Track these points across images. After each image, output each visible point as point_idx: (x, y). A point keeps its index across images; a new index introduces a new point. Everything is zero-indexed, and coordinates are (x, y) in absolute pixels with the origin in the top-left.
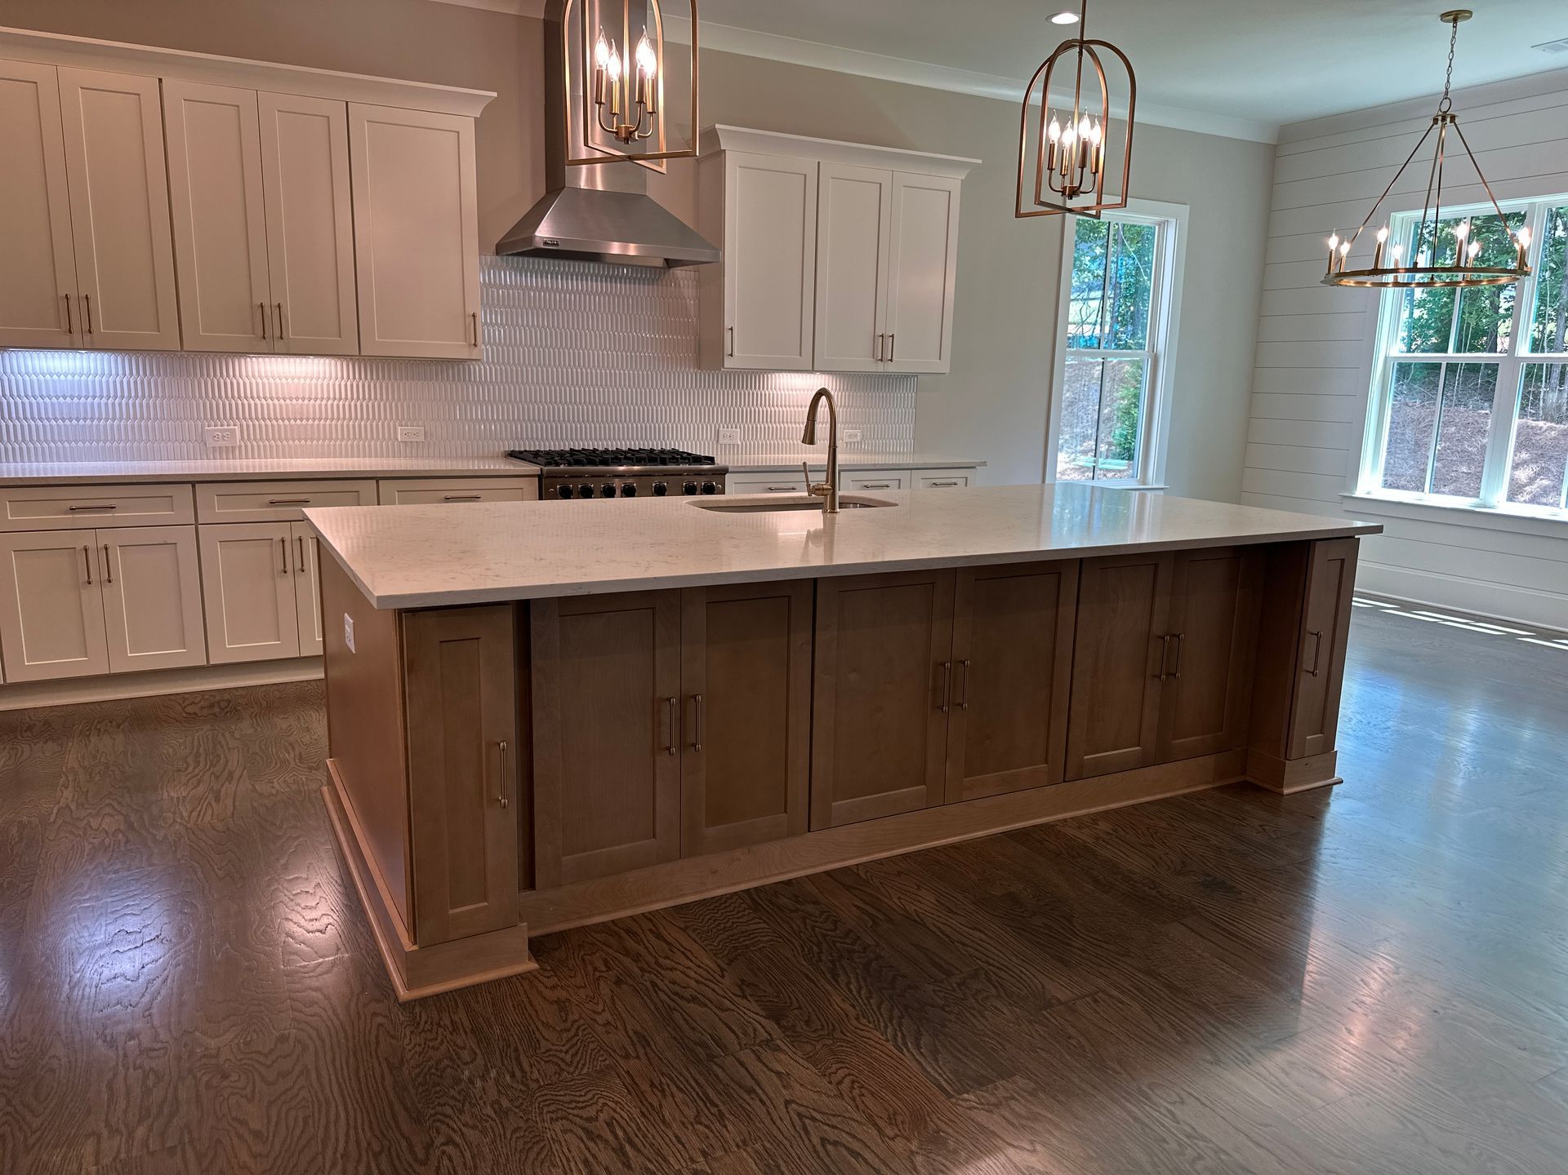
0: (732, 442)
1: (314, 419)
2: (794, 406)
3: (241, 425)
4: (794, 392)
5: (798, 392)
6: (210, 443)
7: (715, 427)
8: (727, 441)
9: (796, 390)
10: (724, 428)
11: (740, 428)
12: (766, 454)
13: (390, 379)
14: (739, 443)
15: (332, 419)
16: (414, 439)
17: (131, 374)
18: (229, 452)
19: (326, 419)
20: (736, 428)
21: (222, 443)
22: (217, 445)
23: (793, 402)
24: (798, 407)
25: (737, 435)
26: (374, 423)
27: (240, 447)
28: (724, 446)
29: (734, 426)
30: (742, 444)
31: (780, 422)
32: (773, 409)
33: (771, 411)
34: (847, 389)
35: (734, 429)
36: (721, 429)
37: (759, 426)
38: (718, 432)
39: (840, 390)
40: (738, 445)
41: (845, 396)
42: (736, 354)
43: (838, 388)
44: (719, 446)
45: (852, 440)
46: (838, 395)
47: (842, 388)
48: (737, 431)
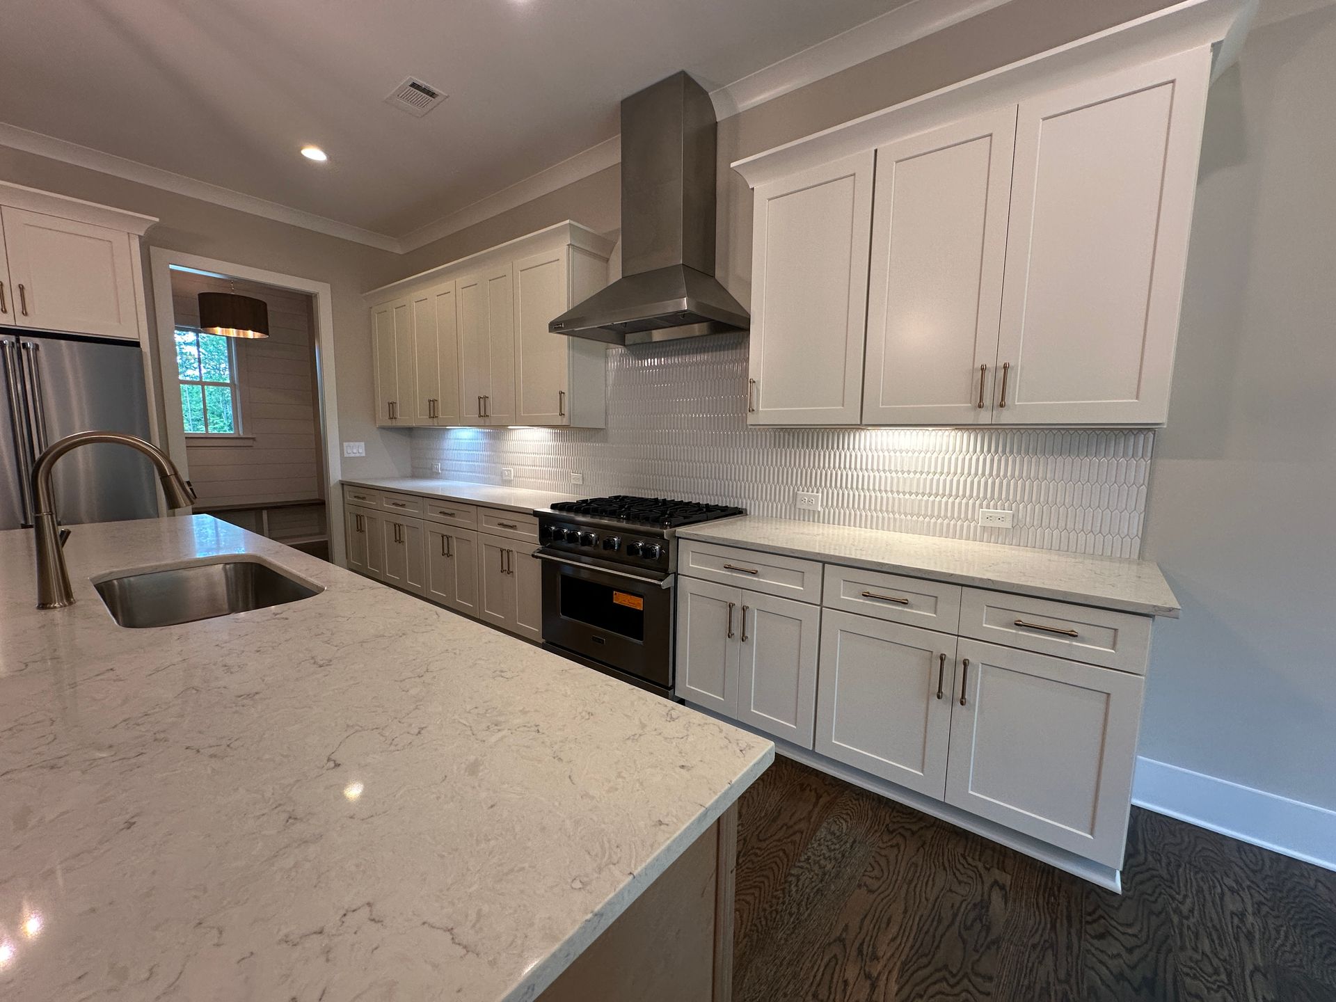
0: (811, 508)
1: (539, 466)
2: (897, 472)
3: (514, 469)
4: (898, 454)
5: (904, 454)
6: (504, 478)
7: (794, 490)
8: (806, 506)
9: (901, 452)
10: (803, 490)
11: (823, 493)
13: (572, 441)
14: (820, 508)
15: (546, 467)
16: (578, 483)
17: (483, 439)
18: (509, 482)
19: (543, 467)
20: (817, 493)
21: (507, 478)
23: (896, 466)
24: (903, 472)
25: (817, 501)
27: (513, 480)
28: (802, 511)
29: (815, 491)
30: (824, 512)
31: (874, 490)
32: (866, 474)
33: (863, 476)
34: (989, 451)
35: (815, 494)
36: (800, 492)
37: (846, 493)
38: (795, 495)
39: (975, 451)
40: (819, 512)
41: (985, 460)
42: (761, 409)
43: (971, 449)
44: (797, 510)
45: (997, 524)
46: (971, 459)
47: (978, 449)
48: (817, 496)
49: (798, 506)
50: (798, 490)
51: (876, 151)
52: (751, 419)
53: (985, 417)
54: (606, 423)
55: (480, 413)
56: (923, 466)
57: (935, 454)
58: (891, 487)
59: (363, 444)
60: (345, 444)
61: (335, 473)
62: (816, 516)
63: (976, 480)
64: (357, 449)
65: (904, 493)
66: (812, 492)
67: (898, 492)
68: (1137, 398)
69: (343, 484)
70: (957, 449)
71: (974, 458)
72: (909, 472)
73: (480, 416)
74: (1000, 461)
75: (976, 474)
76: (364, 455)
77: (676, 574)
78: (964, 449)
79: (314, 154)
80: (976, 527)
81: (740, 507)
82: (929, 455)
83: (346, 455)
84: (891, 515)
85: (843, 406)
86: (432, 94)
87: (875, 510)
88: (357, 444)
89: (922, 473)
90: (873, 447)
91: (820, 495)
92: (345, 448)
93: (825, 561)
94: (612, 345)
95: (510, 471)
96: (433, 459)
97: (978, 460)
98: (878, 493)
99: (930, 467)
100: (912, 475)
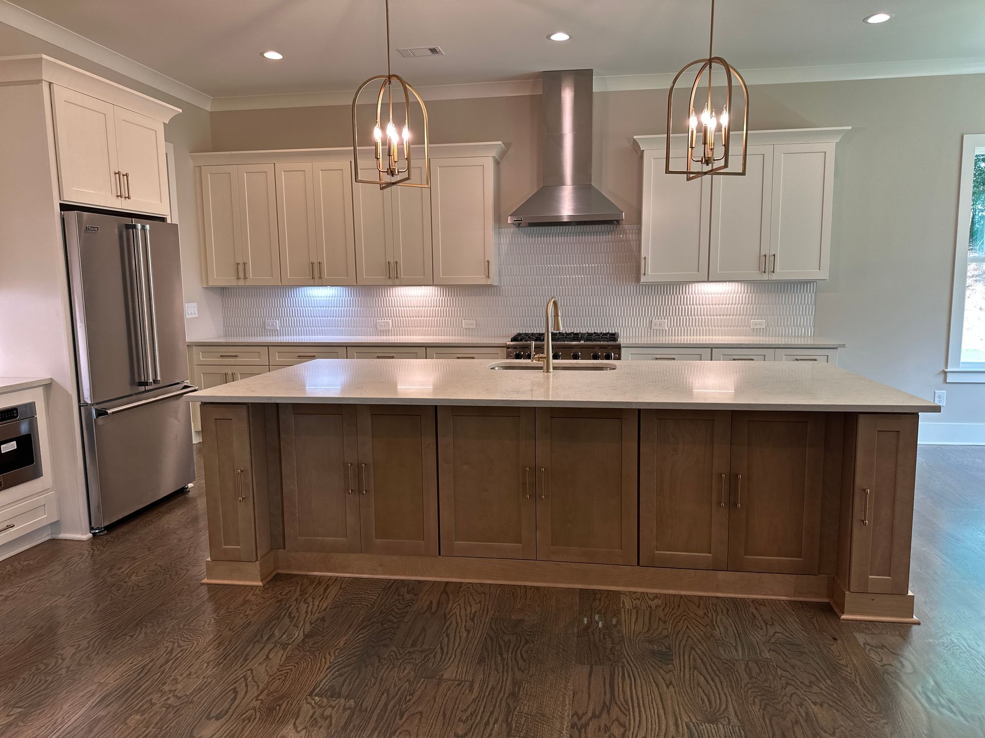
0: (661, 328)
1: (424, 317)
3: (392, 320)
6: (379, 329)
7: (649, 319)
8: (658, 328)
10: (655, 319)
11: (668, 319)
12: (687, 336)
13: (463, 296)
14: (666, 328)
15: (433, 317)
16: (471, 327)
17: (349, 296)
18: (386, 332)
19: (430, 317)
21: (384, 328)
22: (382, 329)
23: (709, 301)
24: (713, 305)
25: (665, 324)
26: (452, 319)
27: (391, 330)
28: (655, 330)
29: (663, 318)
30: (669, 330)
32: (693, 307)
33: (691, 308)
34: (754, 292)
35: (663, 320)
37: (682, 318)
38: (651, 322)
39: (747, 293)
40: (666, 330)
41: (752, 297)
42: (650, 273)
43: (746, 291)
44: (652, 330)
45: (758, 327)
46: (746, 296)
47: (749, 291)
48: (665, 321)
49: (652, 328)
50: (652, 319)
52: (643, 279)
53: (765, 277)
54: (500, 280)
55: (388, 275)
56: (726, 301)
59: (196, 303)
62: (664, 332)
63: (748, 306)
64: (194, 310)
66: (661, 319)
67: (710, 315)
68: (819, 269)
69: (188, 346)
70: (739, 292)
73: (389, 278)
74: (759, 297)
75: (748, 303)
76: (197, 316)
78: (742, 292)
79: (273, 55)
80: (749, 330)
82: (729, 295)
85: (698, 271)
87: (698, 326)
88: (193, 305)
89: (722, 304)
91: (666, 320)
95: (387, 322)
97: (749, 297)
99: (729, 301)
100: (717, 306)
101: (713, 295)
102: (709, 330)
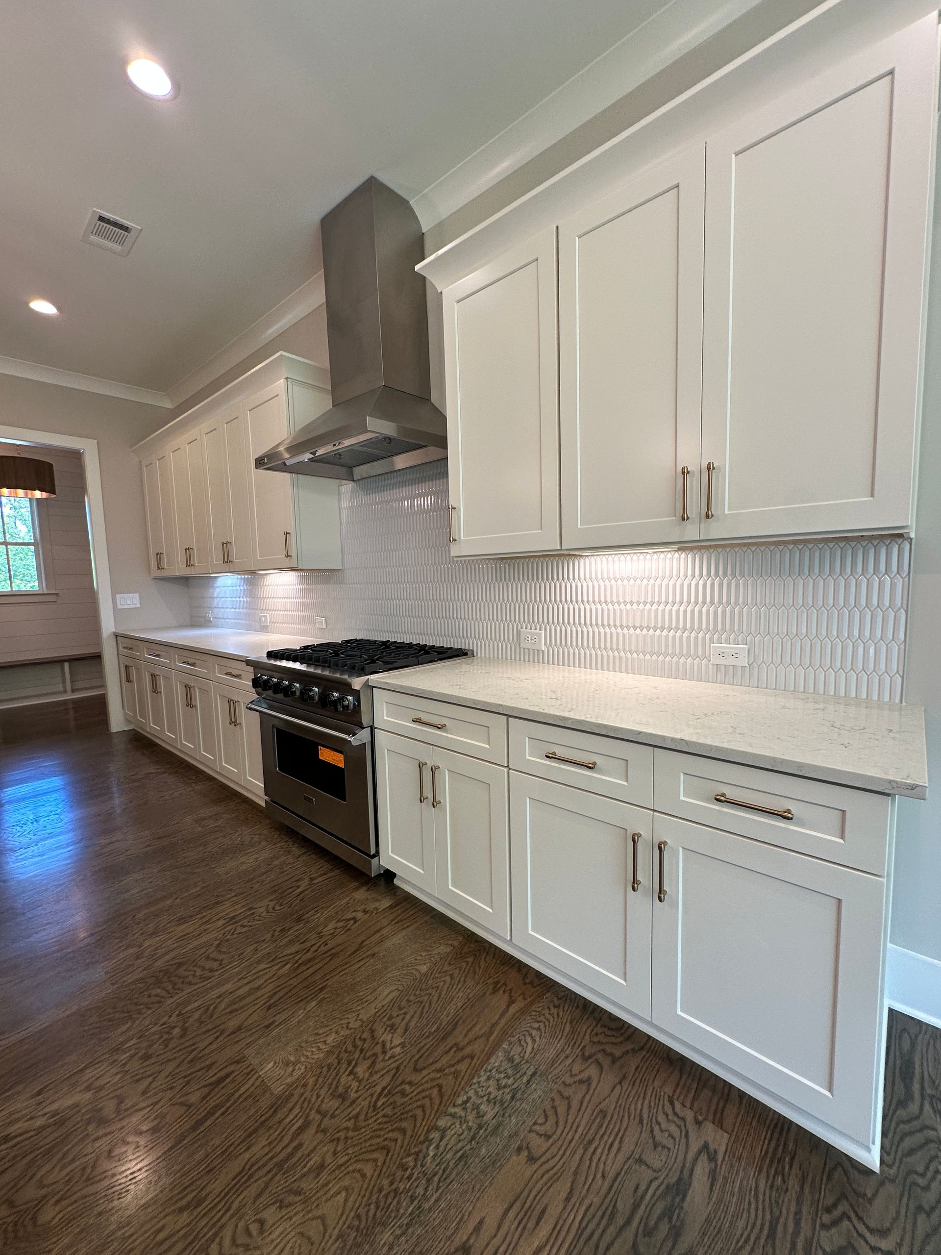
0: (536, 647)
2: (619, 603)
3: (269, 614)
6: (262, 624)
7: (517, 626)
8: (531, 646)
10: (526, 628)
11: (546, 630)
13: (315, 584)
14: (544, 649)
15: (295, 611)
16: (322, 627)
17: (243, 585)
18: (266, 628)
24: (625, 603)
25: (540, 639)
26: (309, 614)
27: (269, 626)
28: (527, 650)
29: (539, 627)
30: (548, 651)
31: (597, 625)
32: (588, 607)
34: (717, 575)
35: (538, 631)
36: (524, 630)
38: (518, 633)
39: (701, 576)
40: (543, 652)
41: (712, 585)
42: (462, 538)
43: (697, 573)
44: (522, 649)
45: (731, 661)
46: (697, 585)
47: (705, 573)
48: (541, 634)
49: (522, 645)
50: (522, 628)
51: (557, 228)
52: (455, 551)
53: (692, 532)
54: (343, 564)
55: (224, 559)
56: (646, 596)
57: (658, 582)
58: (615, 621)
59: (137, 595)
60: (118, 596)
61: (108, 625)
62: (541, 655)
63: (704, 609)
64: (130, 601)
65: (628, 627)
66: (536, 629)
67: (622, 627)
68: (872, 495)
69: (117, 636)
70: (682, 574)
71: (701, 583)
72: (632, 603)
73: (225, 562)
74: (729, 585)
75: (704, 602)
76: (138, 606)
77: (372, 728)
78: (689, 573)
79: (43, 307)
80: (707, 666)
81: (463, 648)
82: (652, 582)
83: (119, 607)
84: (616, 653)
85: (542, 529)
86: (126, 229)
87: (600, 648)
88: (131, 595)
89: (645, 603)
90: (594, 576)
91: (543, 632)
92: (118, 601)
93: (509, 715)
94: (344, 482)
95: (266, 616)
96: (204, 607)
97: (705, 586)
98: (607, 629)
99: (653, 596)
100: (635, 606)
101: (626, 582)
102: (620, 658)
